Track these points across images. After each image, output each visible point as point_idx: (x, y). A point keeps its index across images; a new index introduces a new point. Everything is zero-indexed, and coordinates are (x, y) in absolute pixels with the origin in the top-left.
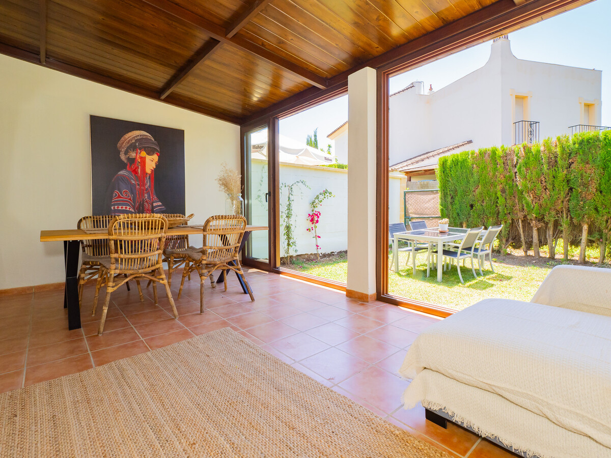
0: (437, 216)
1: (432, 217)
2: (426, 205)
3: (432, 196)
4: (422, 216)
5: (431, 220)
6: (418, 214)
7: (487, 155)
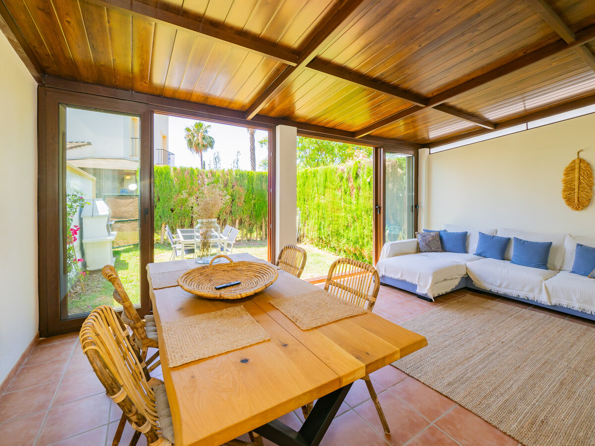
0: (135, 219)
1: (131, 220)
2: (125, 209)
3: (131, 200)
4: (121, 220)
5: (130, 223)
6: (118, 218)
7: (186, 172)
